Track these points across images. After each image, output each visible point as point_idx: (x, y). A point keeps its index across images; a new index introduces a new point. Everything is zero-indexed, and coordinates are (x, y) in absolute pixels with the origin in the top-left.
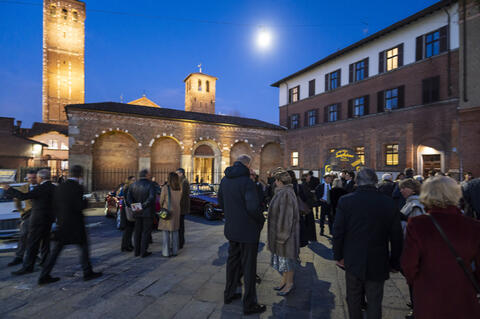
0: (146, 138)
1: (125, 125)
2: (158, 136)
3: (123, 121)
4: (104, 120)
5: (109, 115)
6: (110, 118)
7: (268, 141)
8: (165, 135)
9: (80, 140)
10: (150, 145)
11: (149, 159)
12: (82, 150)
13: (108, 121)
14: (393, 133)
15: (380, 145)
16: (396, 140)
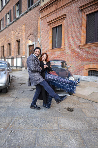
14: (18, 33)
15: (15, 42)
16: (20, 37)
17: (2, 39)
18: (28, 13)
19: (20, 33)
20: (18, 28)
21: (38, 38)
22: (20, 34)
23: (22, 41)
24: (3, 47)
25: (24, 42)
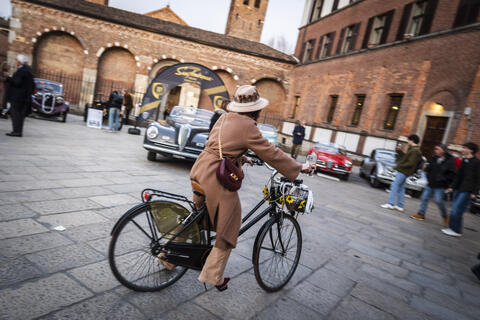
0: (94, 44)
1: (72, 25)
2: (109, 45)
3: (69, 20)
4: (48, 16)
5: (54, 11)
6: (55, 14)
7: (265, 75)
8: (117, 44)
9: (22, 35)
10: (99, 54)
11: (95, 72)
12: (22, 48)
13: (52, 17)
14: (403, 77)
15: (383, 95)
16: (403, 88)
17: (337, 77)
18: (453, 38)
19: (409, 78)
20: (406, 64)
21: (467, 106)
22: (408, 81)
23: (410, 100)
24: (335, 98)
25: (416, 104)
